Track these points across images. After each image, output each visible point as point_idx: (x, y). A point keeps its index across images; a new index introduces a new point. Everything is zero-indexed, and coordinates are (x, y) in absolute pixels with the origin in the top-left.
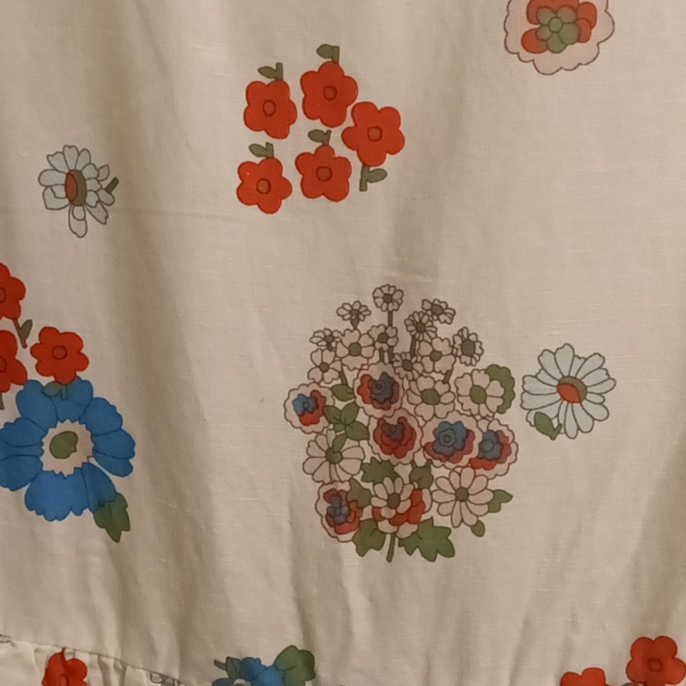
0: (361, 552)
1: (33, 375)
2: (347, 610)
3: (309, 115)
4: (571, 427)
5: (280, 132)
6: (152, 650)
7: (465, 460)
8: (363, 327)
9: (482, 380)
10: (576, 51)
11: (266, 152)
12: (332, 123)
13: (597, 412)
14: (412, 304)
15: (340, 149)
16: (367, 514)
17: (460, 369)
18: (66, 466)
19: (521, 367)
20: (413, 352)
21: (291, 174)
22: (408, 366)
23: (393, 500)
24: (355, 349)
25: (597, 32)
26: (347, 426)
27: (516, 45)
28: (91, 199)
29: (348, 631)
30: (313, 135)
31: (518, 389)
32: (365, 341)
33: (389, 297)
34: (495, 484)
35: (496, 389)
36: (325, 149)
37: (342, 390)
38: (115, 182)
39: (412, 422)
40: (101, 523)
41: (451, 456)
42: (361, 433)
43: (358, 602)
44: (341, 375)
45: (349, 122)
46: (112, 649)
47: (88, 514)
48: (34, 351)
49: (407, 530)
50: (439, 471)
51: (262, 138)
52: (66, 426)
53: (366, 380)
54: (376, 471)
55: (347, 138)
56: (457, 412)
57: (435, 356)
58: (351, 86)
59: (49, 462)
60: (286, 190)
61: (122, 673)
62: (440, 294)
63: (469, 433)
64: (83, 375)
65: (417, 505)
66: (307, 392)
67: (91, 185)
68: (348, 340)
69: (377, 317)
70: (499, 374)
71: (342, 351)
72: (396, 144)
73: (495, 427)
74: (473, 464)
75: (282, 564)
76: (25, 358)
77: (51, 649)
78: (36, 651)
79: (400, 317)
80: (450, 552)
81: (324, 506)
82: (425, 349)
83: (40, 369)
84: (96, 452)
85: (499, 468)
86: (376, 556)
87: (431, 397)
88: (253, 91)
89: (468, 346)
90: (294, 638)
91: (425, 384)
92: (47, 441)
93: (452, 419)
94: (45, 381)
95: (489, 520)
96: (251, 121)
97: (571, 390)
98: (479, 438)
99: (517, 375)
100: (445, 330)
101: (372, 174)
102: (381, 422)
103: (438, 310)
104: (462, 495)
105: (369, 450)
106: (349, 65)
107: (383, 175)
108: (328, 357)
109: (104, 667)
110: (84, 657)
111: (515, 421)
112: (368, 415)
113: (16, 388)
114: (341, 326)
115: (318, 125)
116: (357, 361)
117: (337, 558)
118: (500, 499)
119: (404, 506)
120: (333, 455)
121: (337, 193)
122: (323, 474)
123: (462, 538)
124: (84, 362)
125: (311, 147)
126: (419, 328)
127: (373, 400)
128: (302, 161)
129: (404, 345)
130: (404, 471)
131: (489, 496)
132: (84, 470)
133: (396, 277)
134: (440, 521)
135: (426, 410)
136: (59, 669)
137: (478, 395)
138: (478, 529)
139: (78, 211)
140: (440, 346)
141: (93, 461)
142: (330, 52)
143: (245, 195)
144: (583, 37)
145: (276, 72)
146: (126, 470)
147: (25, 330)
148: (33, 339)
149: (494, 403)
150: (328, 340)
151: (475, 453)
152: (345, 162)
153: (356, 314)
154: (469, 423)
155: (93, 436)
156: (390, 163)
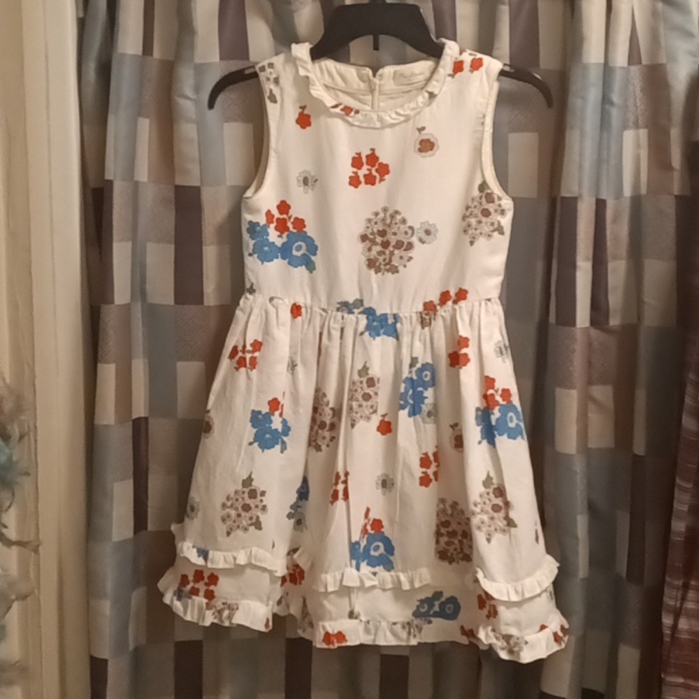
0: (376, 273)
1: (291, 229)
2: (372, 288)
3: (368, 164)
4: (427, 241)
5: (360, 168)
6: (320, 300)
7: (402, 249)
8: (379, 217)
9: (407, 229)
10: (430, 153)
11: (356, 173)
12: (373, 166)
13: (434, 238)
14: (390, 211)
15: (374, 173)
16: (377, 264)
17: (402, 226)
18: (299, 254)
19: (416, 226)
20: (391, 223)
21: (362, 179)
22: (389, 226)
23: (384, 260)
24: (376, 223)
25: (435, 148)
26: (374, 242)
27: (417, 149)
28: (310, 184)
29: (372, 292)
30: (368, 170)
31: (415, 231)
32: (379, 221)
33: (385, 210)
34: (410, 255)
35: (410, 232)
36: (371, 173)
37: (372, 234)
38: (316, 180)
39: (390, 240)
40: (308, 269)
41: (399, 248)
42: (376, 244)
43: (375, 286)
44: (372, 229)
45: (377, 167)
46: (309, 302)
47: (304, 267)
48: (293, 223)
49: (388, 267)
50: (396, 252)
51: (355, 170)
52: (299, 243)
53: (379, 231)
54: (380, 253)
55: (377, 171)
56: (401, 237)
57: (396, 224)
58: (377, 158)
59: (295, 253)
60: (360, 183)
61: (311, 308)
62: (398, 208)
63: (403, 243)
64: (305, 230)
65: (390, 260)
66: (363, 234)
67: (310, 181)
68: (375, 220)
69: (382, 215)
70: (411, 228)
71: (373, 223)
72: (388, 172)
73: (410, 241)
74: (405, 250)
75: (355, 278)
76: (290, 225)
77: (293, 302)
78: (289, 302)
79: (388, 214)
80: (397, 272)
81: (367, 263)
82: (393, 222)
83: (294, 228)
84: (307, 250)
85: (410, 251)
86: (380, 274)
87: (395, 234)
88: (354, 159)
89: (404, 221)
90: (358, 297)
91: (393, 231)
92: (294, 247)
93: (400, 239)
94: (295, 231)
95: (408, 264)
96: (353, 165)
97: (428, 232)
98: (406, 244)
99: (415, 228)
100: (399, 217)
101: (382, 180)
102: (382, 241)
103: (397, 212)
104: (401, 258)
105: (379, 248)
106: (377, 153)
107: (384, 180)
108: (369, 225)
109: (306, 307)
110: (302, 305)
111: (414, 240)
112: (379, 239)
113: (286, 233)
114: (373, 217)
115: (369, 167)
116: (376, 226)
117: (370, 275)
118: (411, 258)
119: (387, 261)
120: (370, 249)
121: (373, 184)
122: (367, 254)
123: (401, 268)
124: (305, 226)
125: (367, 172)
126: (392, 217)
127: (380, 235)
128: (365, 176)
129: (388, 221)
130: (387, 252)
131: (407, 258)
132: (304, 255)
133: (387, 205)
134: (396, 264)
135: (393, 237)
136: (295, 308)
137: (406, 233)
138: (405, 266)
139: (306, 187)
140: (397, 221)
141: (306, 252)
142: (373, 150)
143: (351, 184)
144: (431, 149)
145: (359, 154)
146: (315, 254)
147: (290, 218)
148: (292, 220)
149: (410, 235)
150: (369, 221)
151: (404, 247)
152: (375, 177)
153: (377, 214)
154: (404, 240)
155: (307, 246)
156: (386, 177)
